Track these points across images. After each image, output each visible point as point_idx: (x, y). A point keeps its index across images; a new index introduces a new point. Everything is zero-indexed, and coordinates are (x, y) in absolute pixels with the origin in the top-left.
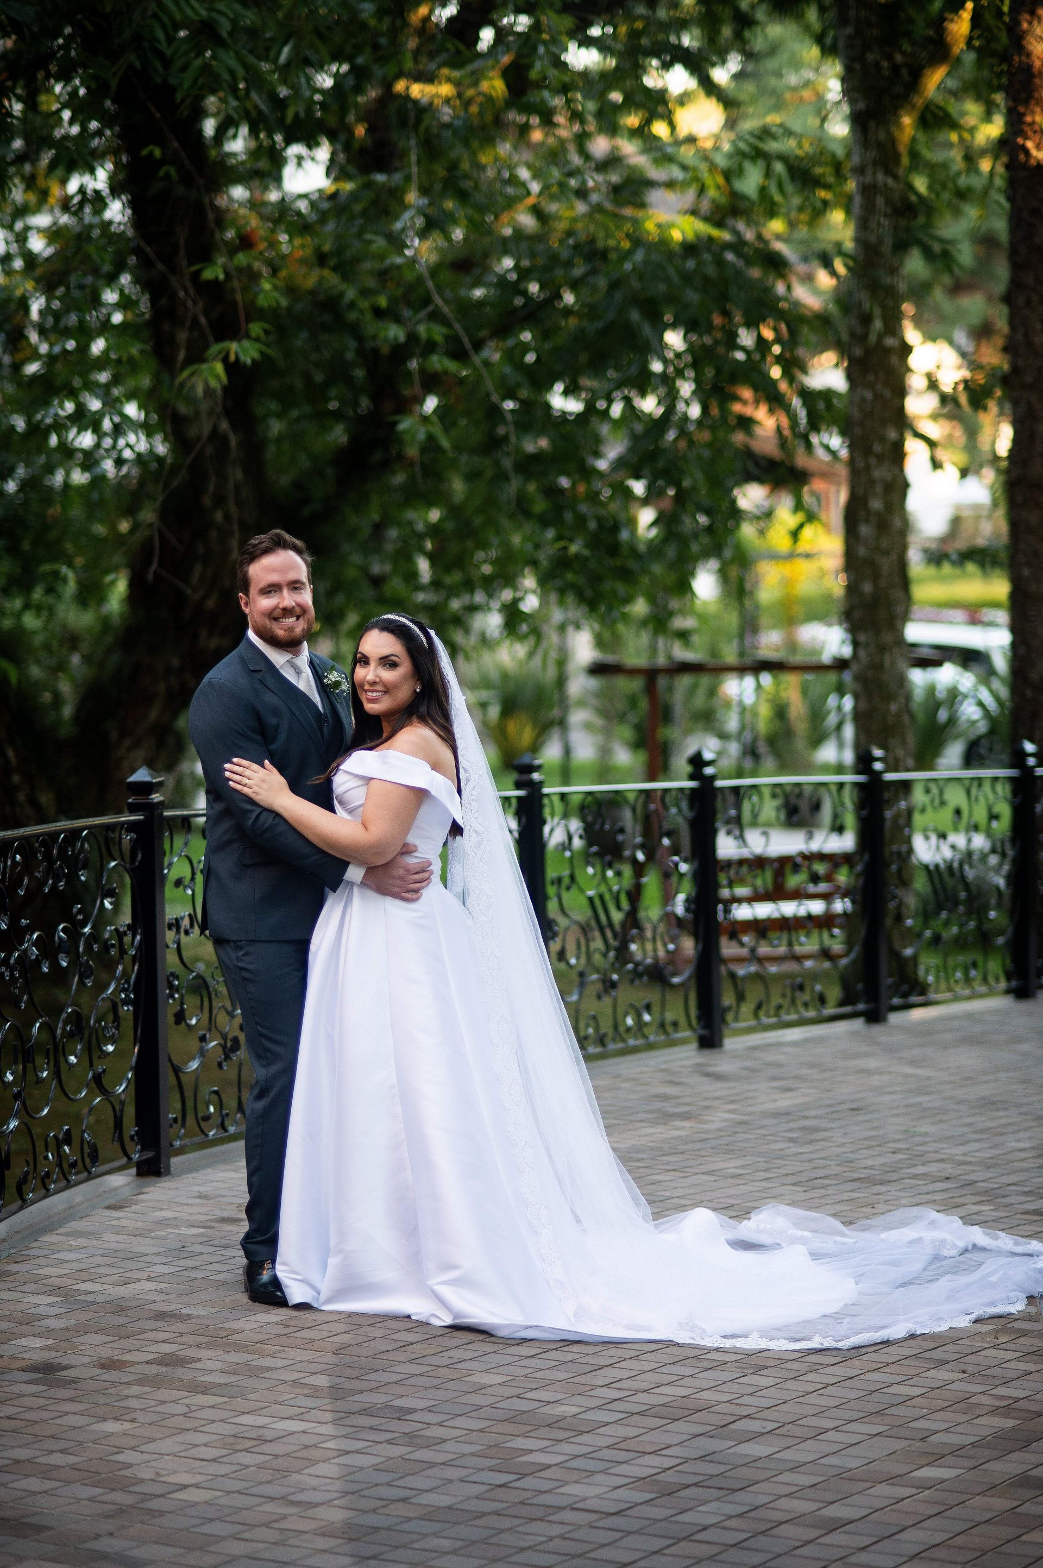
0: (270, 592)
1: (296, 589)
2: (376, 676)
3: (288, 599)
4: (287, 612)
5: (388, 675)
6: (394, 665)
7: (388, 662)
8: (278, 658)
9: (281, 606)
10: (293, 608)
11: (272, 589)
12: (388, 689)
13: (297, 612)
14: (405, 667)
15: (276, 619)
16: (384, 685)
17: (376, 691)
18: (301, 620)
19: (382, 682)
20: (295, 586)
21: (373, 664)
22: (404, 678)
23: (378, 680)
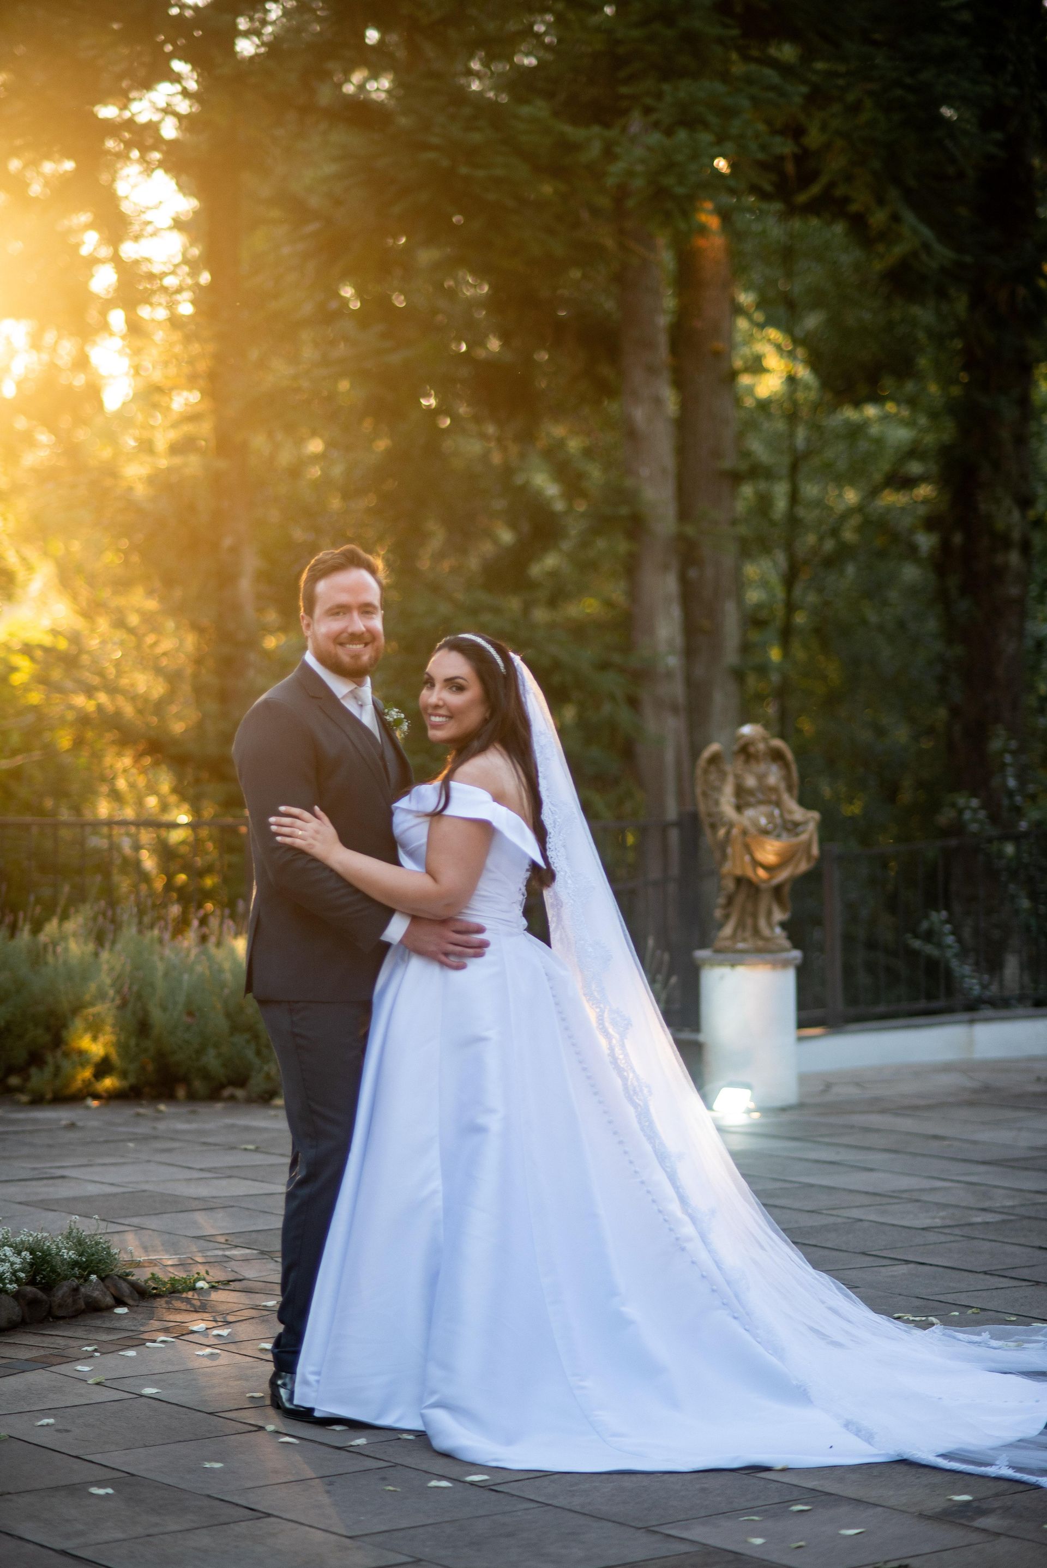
0: (338, 614)
1: (367, 612)
2: (440, 699)
3: (359, 624)
4: (355, 637)
5: (455, 700)
6: (460, 689)
7: (454, 685)
8: (340, 687)
9: (350, 630)
10: (363, 633)
11: (340, 610)
12: (452, 715)
13: (367, 638)
14: (474, 691)
15: (342, 644)
16: (449, 709)
17: (440, 716)
18: (369, 647)
19: (445, 705)
20: (366, 609)
21: (438, 686)
22: (472, 703)
23: (441, 703)
